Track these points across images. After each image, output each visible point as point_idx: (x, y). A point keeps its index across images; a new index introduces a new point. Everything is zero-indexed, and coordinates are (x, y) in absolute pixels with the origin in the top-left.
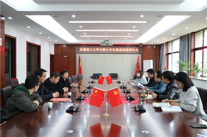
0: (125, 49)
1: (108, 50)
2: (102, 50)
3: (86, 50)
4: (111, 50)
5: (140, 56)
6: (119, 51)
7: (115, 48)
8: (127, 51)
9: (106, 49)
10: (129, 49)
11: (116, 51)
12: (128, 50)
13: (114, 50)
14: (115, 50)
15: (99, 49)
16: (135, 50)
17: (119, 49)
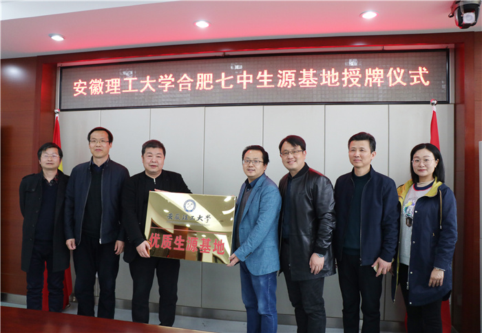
0: (340, 70)
1: (227, 83)
2: (193, 85)
3: (105, 88)
4: (245, 81)
5: (445, 114)
6: (296, 89)
7: (273, 71)
8: (355, 82)
9: (217, 76)
10: (368, 72)
11: (281, 84)
12: (362, 81)
13: (265, 81)
14: (275, 80)
15: (177, 77)
16: (407, 78)
17: (298, 75)
